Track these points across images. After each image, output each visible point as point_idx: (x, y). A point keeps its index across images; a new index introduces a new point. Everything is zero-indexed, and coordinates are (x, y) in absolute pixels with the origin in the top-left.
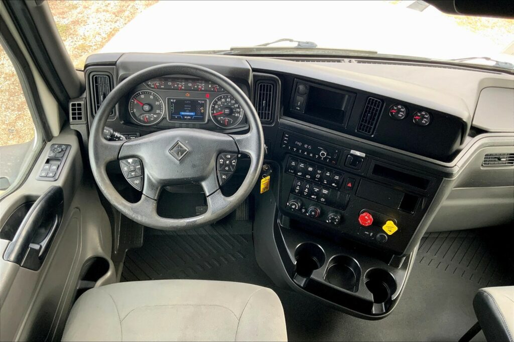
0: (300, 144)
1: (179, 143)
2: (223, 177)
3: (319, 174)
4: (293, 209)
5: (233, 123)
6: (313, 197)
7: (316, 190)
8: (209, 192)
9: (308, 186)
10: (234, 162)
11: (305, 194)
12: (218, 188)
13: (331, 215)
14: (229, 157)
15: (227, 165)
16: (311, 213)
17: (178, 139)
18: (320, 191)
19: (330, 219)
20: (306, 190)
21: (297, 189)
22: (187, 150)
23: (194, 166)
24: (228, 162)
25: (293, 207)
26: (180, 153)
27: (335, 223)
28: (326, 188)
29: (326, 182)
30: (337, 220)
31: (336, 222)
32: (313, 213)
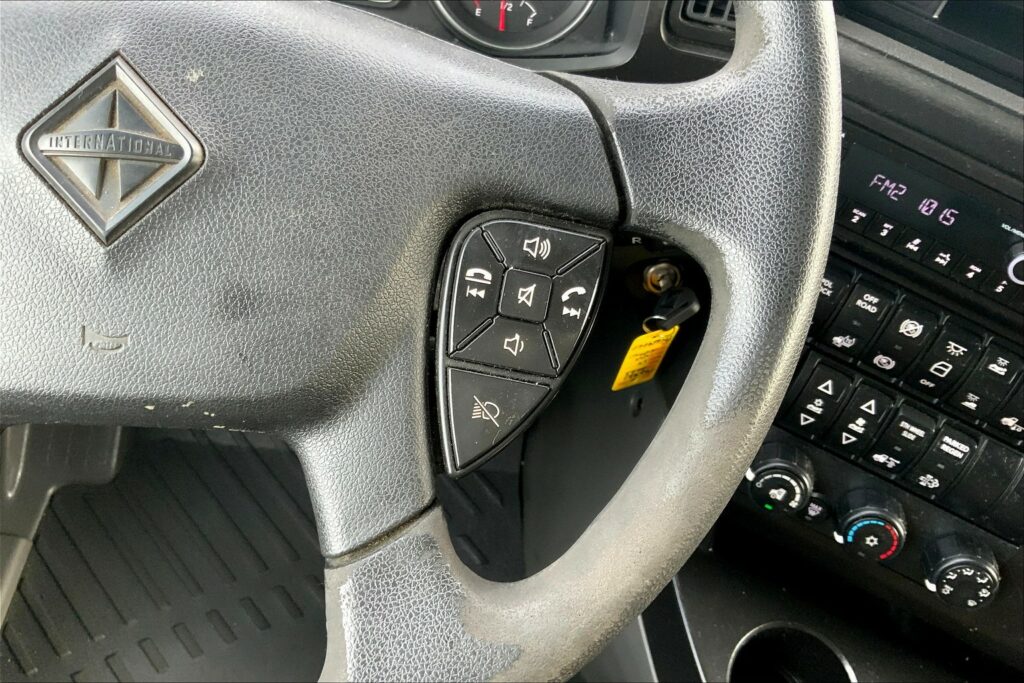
0: (893, 190)
1: (124, 75)
2: (481, 411)
3: (952, 359)
4: (773, 502)
5: (534, 27)
6: (880, 458)
7: (912, 432)
8: (348, 527)
9: (870, 406)
10: (575, 301)
11: (847, 439)
12: (428, 495)
13: (957, 564)
14: (544, 249)
15: (519, 320)
16: (861, 535)
17: (114, 39)
18: (933, 439)
19: (950, 582)
20: (859, 425)
21: (811, 414)
22: (190, 149)
23: (238, 303)
24: (526, 295)
25: (778, 494)
26: (117, 170)
27: (971, 603)
28: (966, 433)
29: (973, 406)
30: (984, 593)
31: (976, 598)
32: (871, 541)
